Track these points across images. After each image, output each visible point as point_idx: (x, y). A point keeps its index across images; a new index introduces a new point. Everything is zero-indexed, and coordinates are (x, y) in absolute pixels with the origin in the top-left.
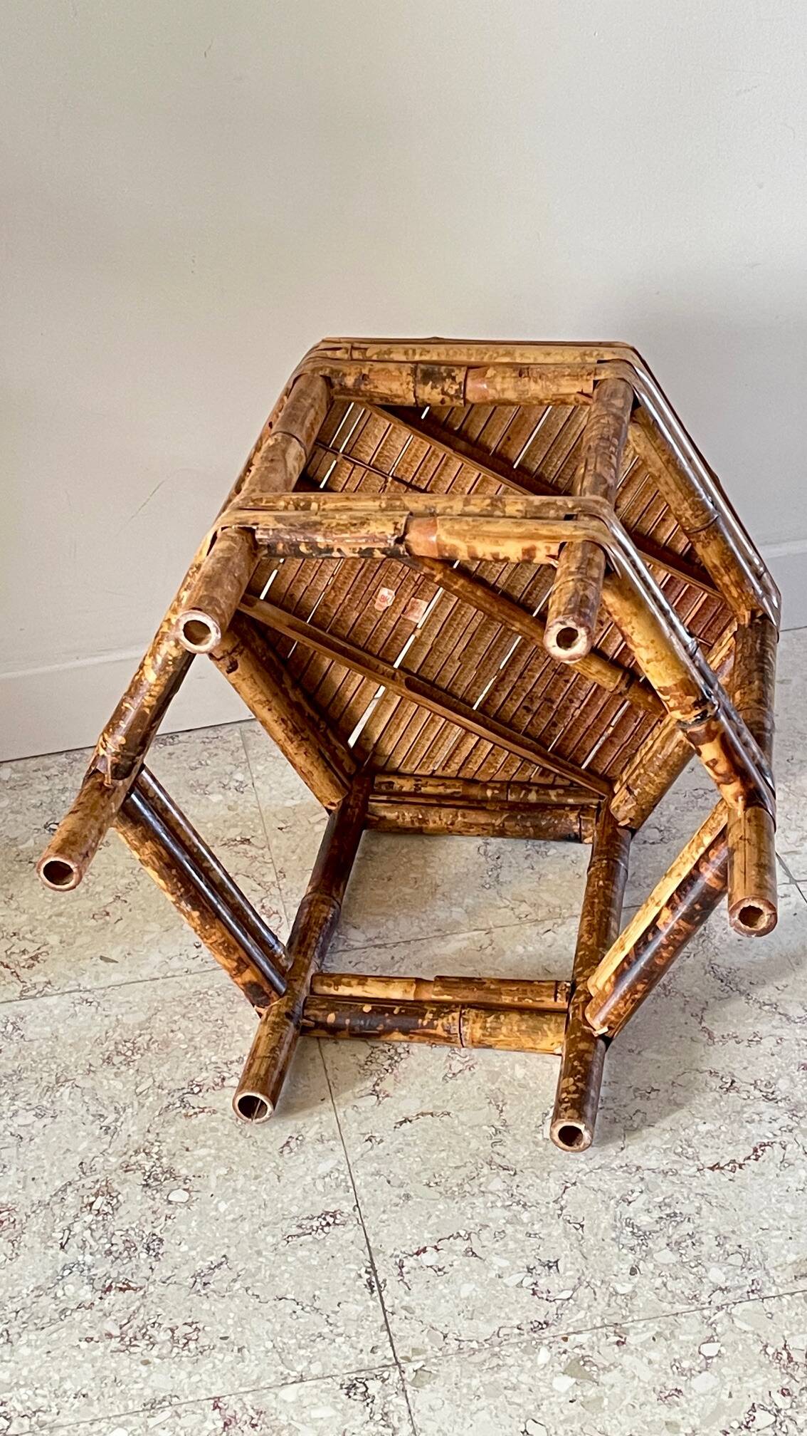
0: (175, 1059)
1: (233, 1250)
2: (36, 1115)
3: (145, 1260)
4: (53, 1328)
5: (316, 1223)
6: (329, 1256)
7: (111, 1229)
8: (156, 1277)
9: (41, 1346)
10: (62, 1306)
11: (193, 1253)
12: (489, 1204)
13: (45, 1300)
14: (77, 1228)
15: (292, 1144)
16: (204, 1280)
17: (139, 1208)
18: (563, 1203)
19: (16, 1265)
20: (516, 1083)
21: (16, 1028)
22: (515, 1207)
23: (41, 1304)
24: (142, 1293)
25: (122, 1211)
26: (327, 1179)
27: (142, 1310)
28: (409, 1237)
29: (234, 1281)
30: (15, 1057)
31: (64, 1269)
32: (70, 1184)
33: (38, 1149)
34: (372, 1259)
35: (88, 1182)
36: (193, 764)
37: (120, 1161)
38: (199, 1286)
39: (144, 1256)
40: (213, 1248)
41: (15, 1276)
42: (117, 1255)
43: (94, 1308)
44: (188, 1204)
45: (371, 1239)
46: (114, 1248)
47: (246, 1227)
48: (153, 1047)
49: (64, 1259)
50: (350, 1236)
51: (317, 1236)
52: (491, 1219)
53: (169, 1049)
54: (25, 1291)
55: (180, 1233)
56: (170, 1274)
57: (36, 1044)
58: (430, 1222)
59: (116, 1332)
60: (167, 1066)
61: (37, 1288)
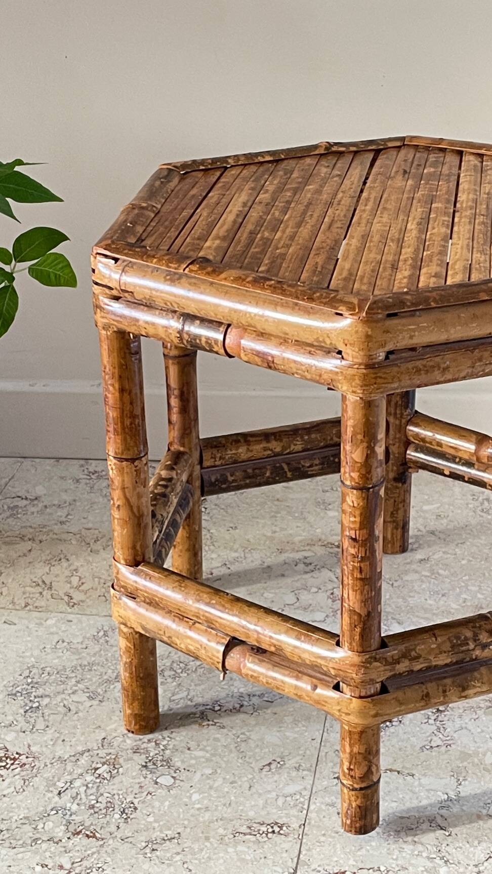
0: (212, 683)
1: (188, 830)
2: (88, 697)
3: (116, 820)
4: (22, 850)
5: (264, 829)
6: (262, 856)
7: (102, 791)
8: (119, 834)
9: (7, 860)
10: (38, 836)
11: (156, 825)
12: (416, 853)
13: (27, 828)
14: (77, 783)
15: (273, 766)
16: (155, 847)
17: (132, 781)
18: (481, 868)
19: (20, 797)
20: (482, 766)
21: (105, 635)
22: (438, 861)
23: (22, 830)
24: (101, 843)
25: (116, 780)
26: (289, 799)
27: (95, 856)
28: (336, 859)
29: (178, 854)
30: (95, 654)
31: (52, 810)
32: (89, 751)
33: (78, 720)
34: (296, 868)
35: (102, 753)
36: (326, 489)
37: (135, 744)
38: (148, 850)
39: (117, 816)
40: (172, 825)
41: (14, 805)
42: (96, 810)
43: (60, 844)
44: (169, 788)
45: (304, 852)
46: (98, 805)
47: (207, 816)
48: (199, 670)
49: (56, 803)
50: (286, 846)
51: (260, 839)
52: (412, 865)
53: (211, 675)
54: (15, 818)
55: (153, 807)
56: (130, 834)
57: (115, 649)
58: (359, 853)
59: (67, 866)
60: (203, 687)
61: (25, 818)
